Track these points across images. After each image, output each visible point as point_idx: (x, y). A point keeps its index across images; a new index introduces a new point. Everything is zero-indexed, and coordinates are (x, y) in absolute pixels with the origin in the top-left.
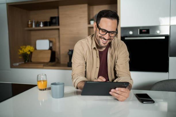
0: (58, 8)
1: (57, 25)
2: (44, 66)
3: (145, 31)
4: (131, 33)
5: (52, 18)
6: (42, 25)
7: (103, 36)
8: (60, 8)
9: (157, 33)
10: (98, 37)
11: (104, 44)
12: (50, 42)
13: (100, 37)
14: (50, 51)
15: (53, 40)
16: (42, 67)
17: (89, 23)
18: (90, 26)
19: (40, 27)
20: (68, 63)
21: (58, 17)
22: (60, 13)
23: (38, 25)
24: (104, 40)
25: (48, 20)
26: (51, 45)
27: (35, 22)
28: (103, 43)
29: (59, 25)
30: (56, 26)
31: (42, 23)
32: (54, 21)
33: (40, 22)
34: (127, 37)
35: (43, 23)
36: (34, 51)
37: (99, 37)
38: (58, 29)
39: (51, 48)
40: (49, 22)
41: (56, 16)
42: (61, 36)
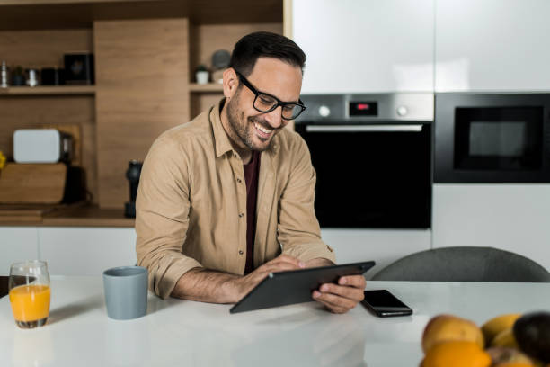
0: (90, 26)
1: (89, 81)
2: (44, 215)
3: (366, 107)
4: (324, 111)
5: (70, 59)
6: (32, 81)
7: (261, 117)
8: (98, 25)
9: (399, 114)
10: (246, 120)
11: (263, 140)
12: (64, 136)
13: (252, 120)
14: (62, 168)
15: (74, 131)
16: (38, 219)
17: (193, 80)
18: (195, 87)
19: (29, 86)
20: (127, 205)
21: (92, 57)
22: (98, 43)
23: (18, 79)
24: (264, 130)
25: (55, 64)
26: (66, 148)
27: (8, 69)
28: (259, 138)
29: (93, 82)
30: (85, 84)
31: (32, 74)
32: (77, 68)
33: (27, 72)
34: (312, 123)
35: (37, 73)
36: (5, 166)
37: (249, 118)
38: (92, 96)
39: (65, 158)
40: (60, 71)
41: (85, 52)
42: (101, 118)
